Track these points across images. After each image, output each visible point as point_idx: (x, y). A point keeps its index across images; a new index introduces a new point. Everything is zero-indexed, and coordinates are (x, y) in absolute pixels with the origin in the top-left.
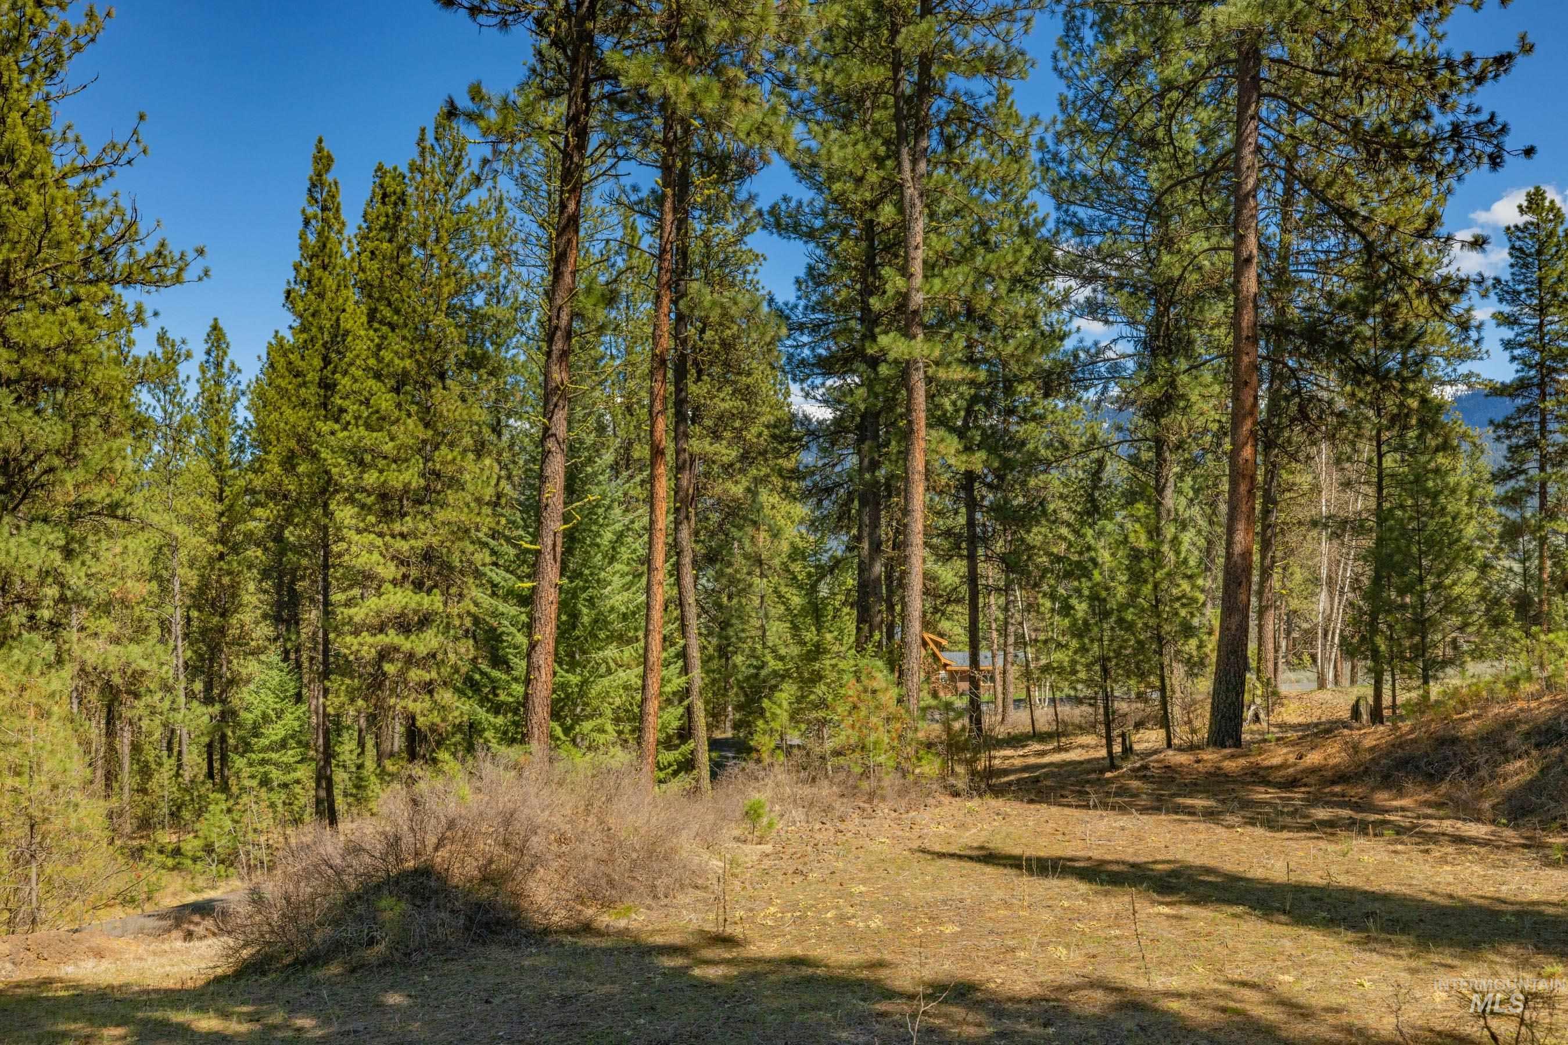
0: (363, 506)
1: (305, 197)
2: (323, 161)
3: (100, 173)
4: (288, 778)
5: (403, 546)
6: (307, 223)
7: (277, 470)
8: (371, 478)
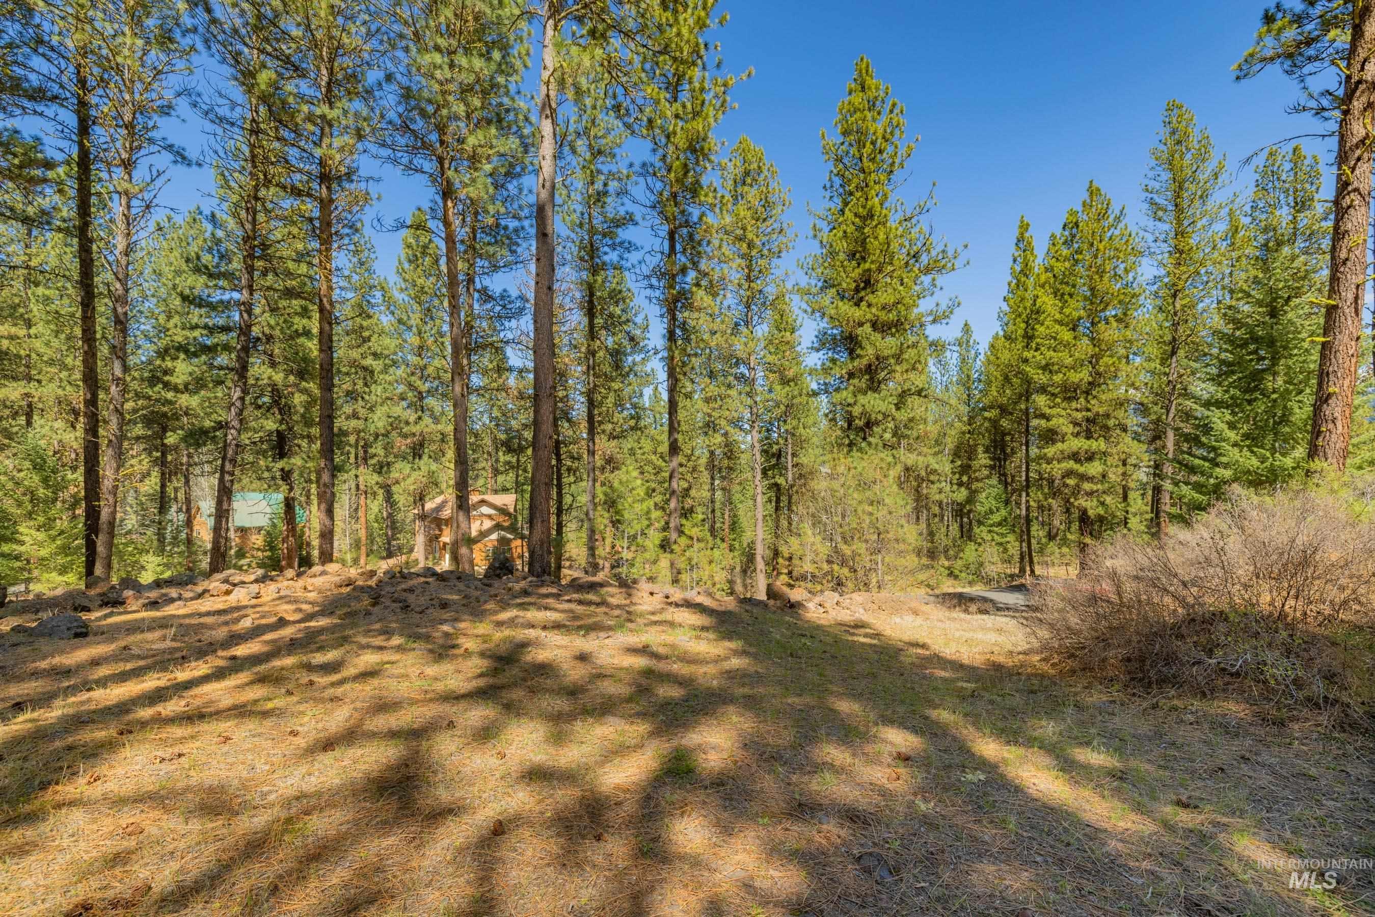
0: (1053, 395)
1: (1014, 247)
2: (1024, 227)
3: (914, 221)
4: (1003, 540)
5: (1079, 416)
6: (1015, 261)
7: (995, 394)
8: (1058, 378)
